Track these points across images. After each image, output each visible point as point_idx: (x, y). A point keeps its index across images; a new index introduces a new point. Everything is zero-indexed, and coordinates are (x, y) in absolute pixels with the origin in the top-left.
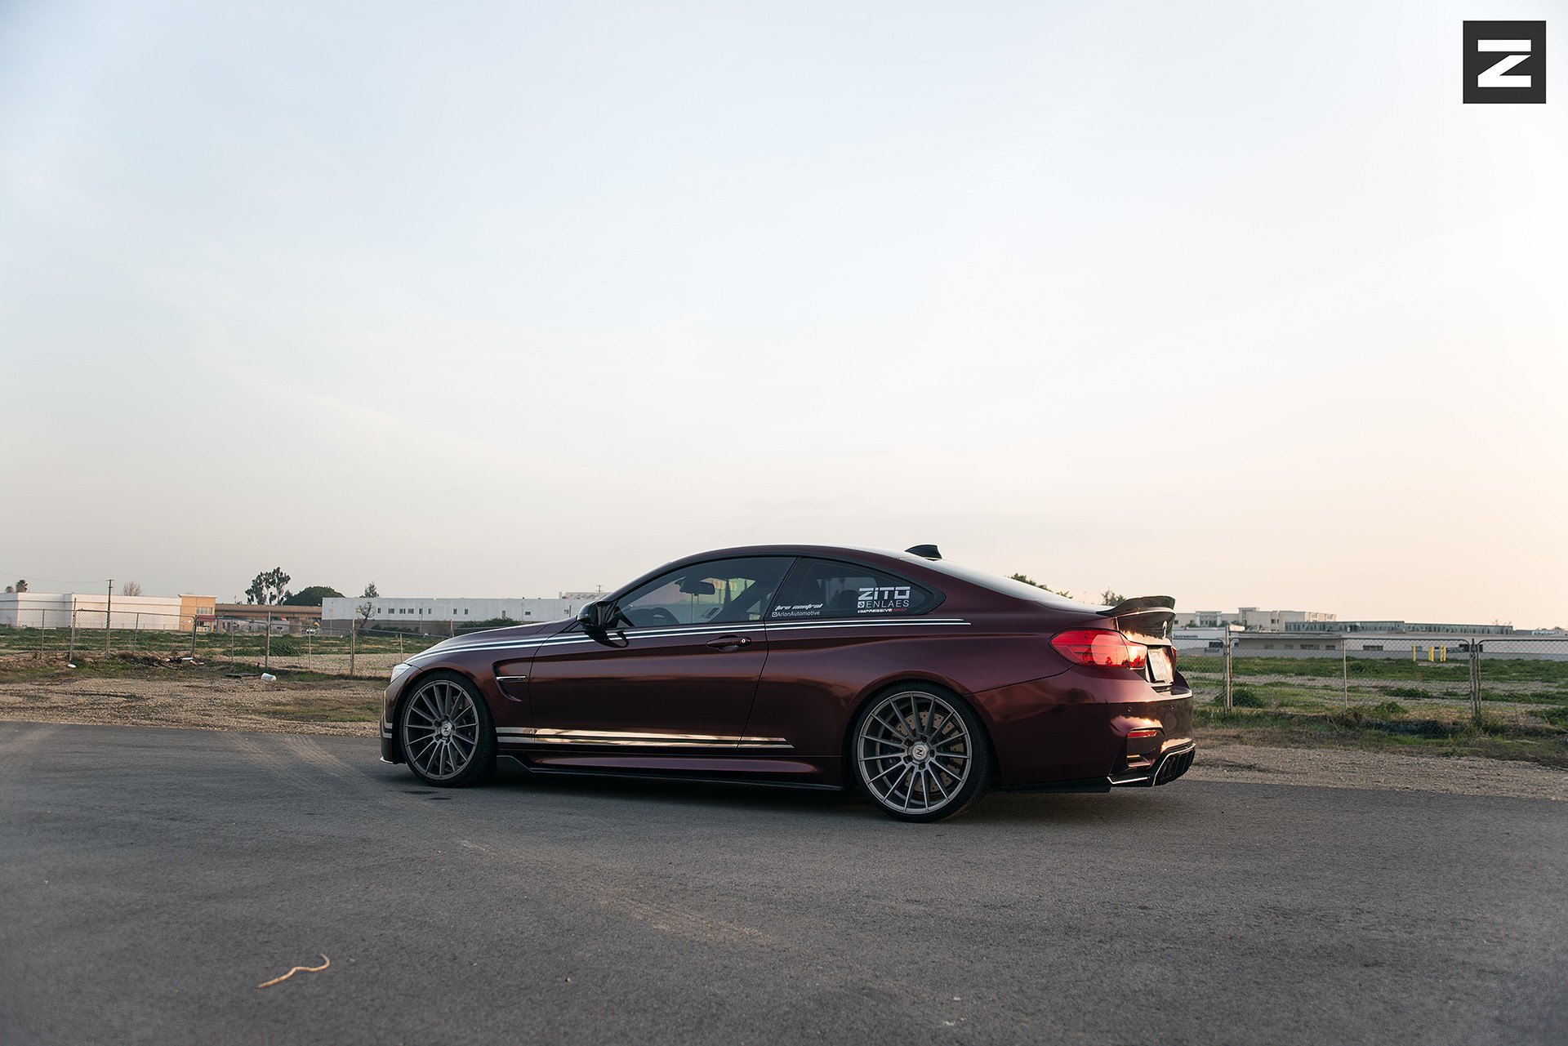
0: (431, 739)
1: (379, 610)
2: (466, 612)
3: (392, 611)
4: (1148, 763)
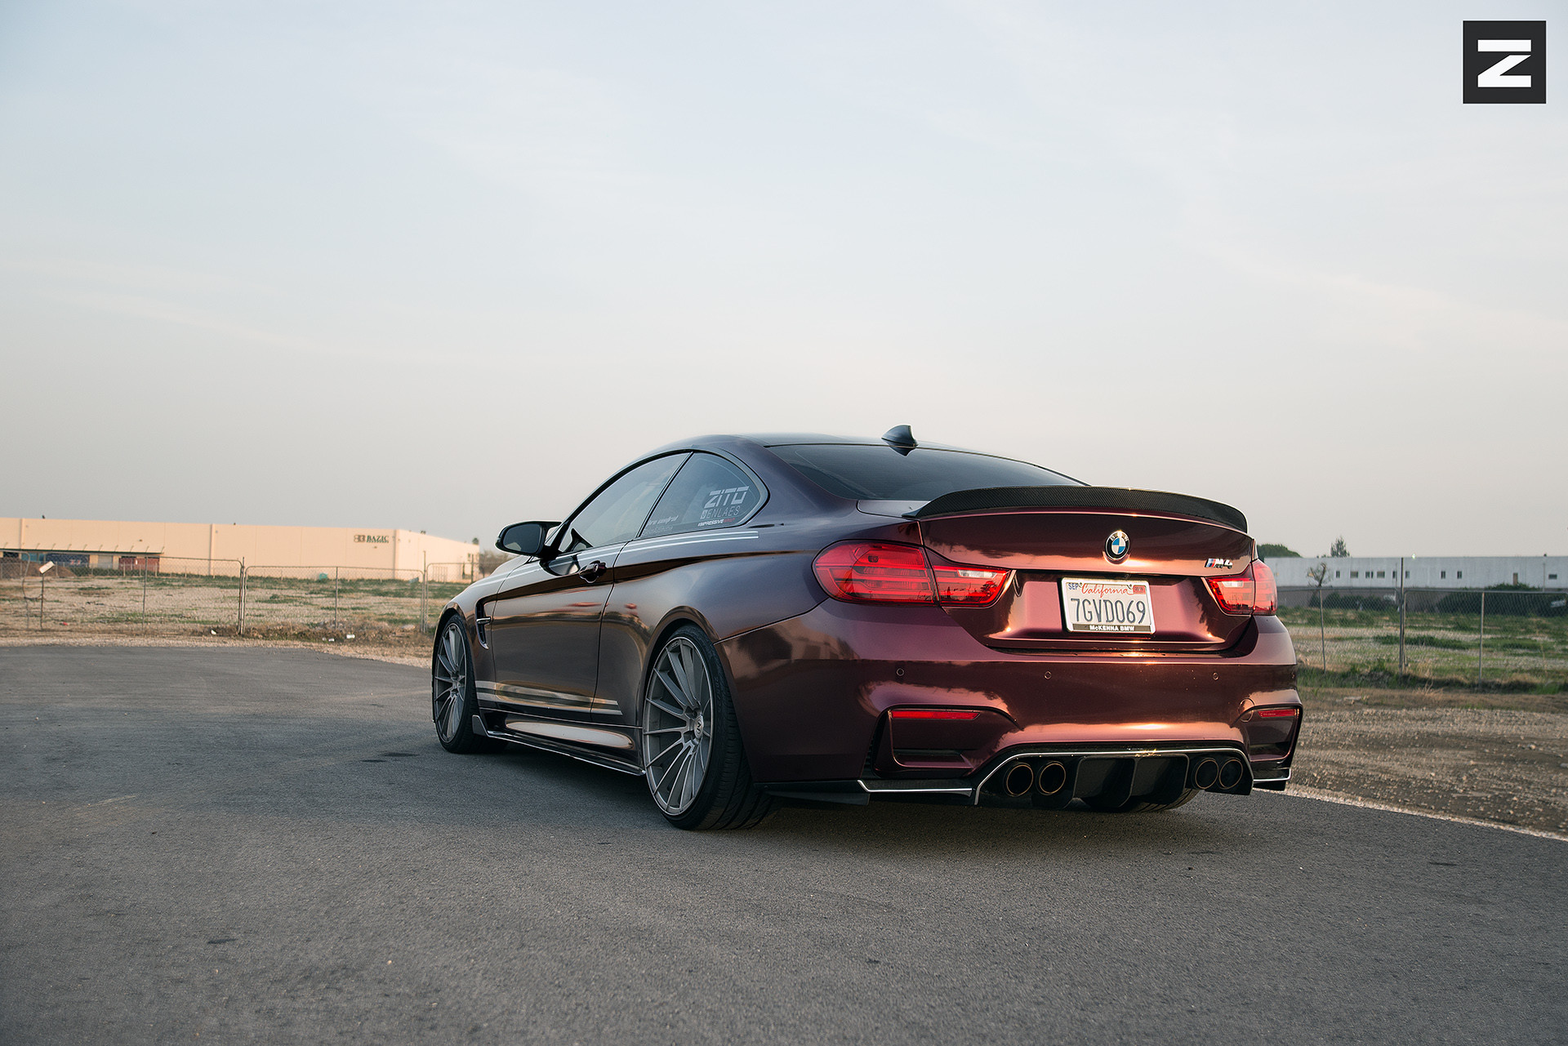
1: (1338, 574)
3: (1355, 574)
4: (969, 765)
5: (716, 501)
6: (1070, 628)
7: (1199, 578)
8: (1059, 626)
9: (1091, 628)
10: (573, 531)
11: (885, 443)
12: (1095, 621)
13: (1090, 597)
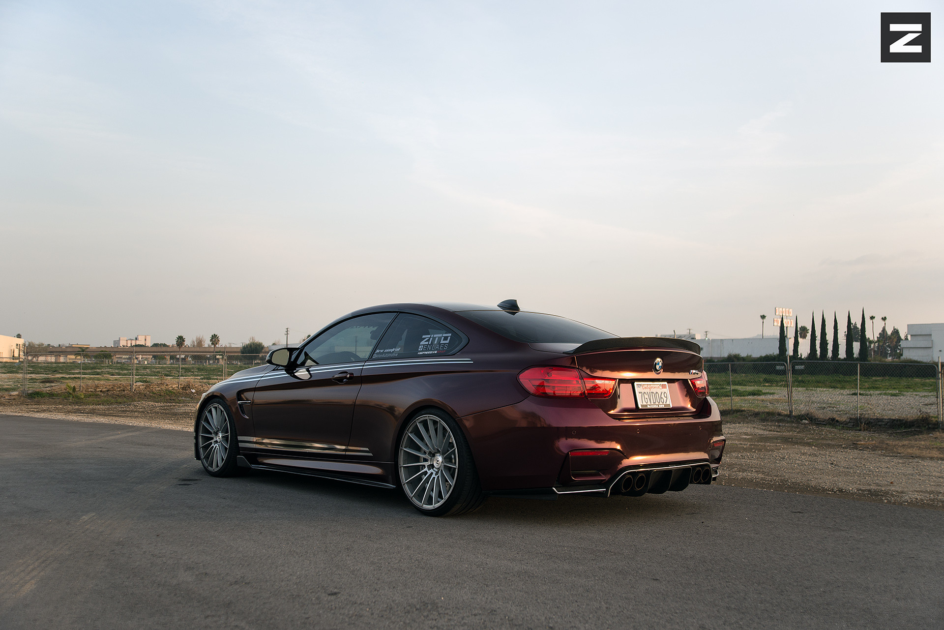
0: (211, 443)
4: (604, 478)
5: (428, 341)
6: (640, 407)
7: (687, 380)
8: (634, 406)
9: (648, 406)
10: (305, 352)
11: (499, 309)
12: (649, 403)
13: (646, 391)
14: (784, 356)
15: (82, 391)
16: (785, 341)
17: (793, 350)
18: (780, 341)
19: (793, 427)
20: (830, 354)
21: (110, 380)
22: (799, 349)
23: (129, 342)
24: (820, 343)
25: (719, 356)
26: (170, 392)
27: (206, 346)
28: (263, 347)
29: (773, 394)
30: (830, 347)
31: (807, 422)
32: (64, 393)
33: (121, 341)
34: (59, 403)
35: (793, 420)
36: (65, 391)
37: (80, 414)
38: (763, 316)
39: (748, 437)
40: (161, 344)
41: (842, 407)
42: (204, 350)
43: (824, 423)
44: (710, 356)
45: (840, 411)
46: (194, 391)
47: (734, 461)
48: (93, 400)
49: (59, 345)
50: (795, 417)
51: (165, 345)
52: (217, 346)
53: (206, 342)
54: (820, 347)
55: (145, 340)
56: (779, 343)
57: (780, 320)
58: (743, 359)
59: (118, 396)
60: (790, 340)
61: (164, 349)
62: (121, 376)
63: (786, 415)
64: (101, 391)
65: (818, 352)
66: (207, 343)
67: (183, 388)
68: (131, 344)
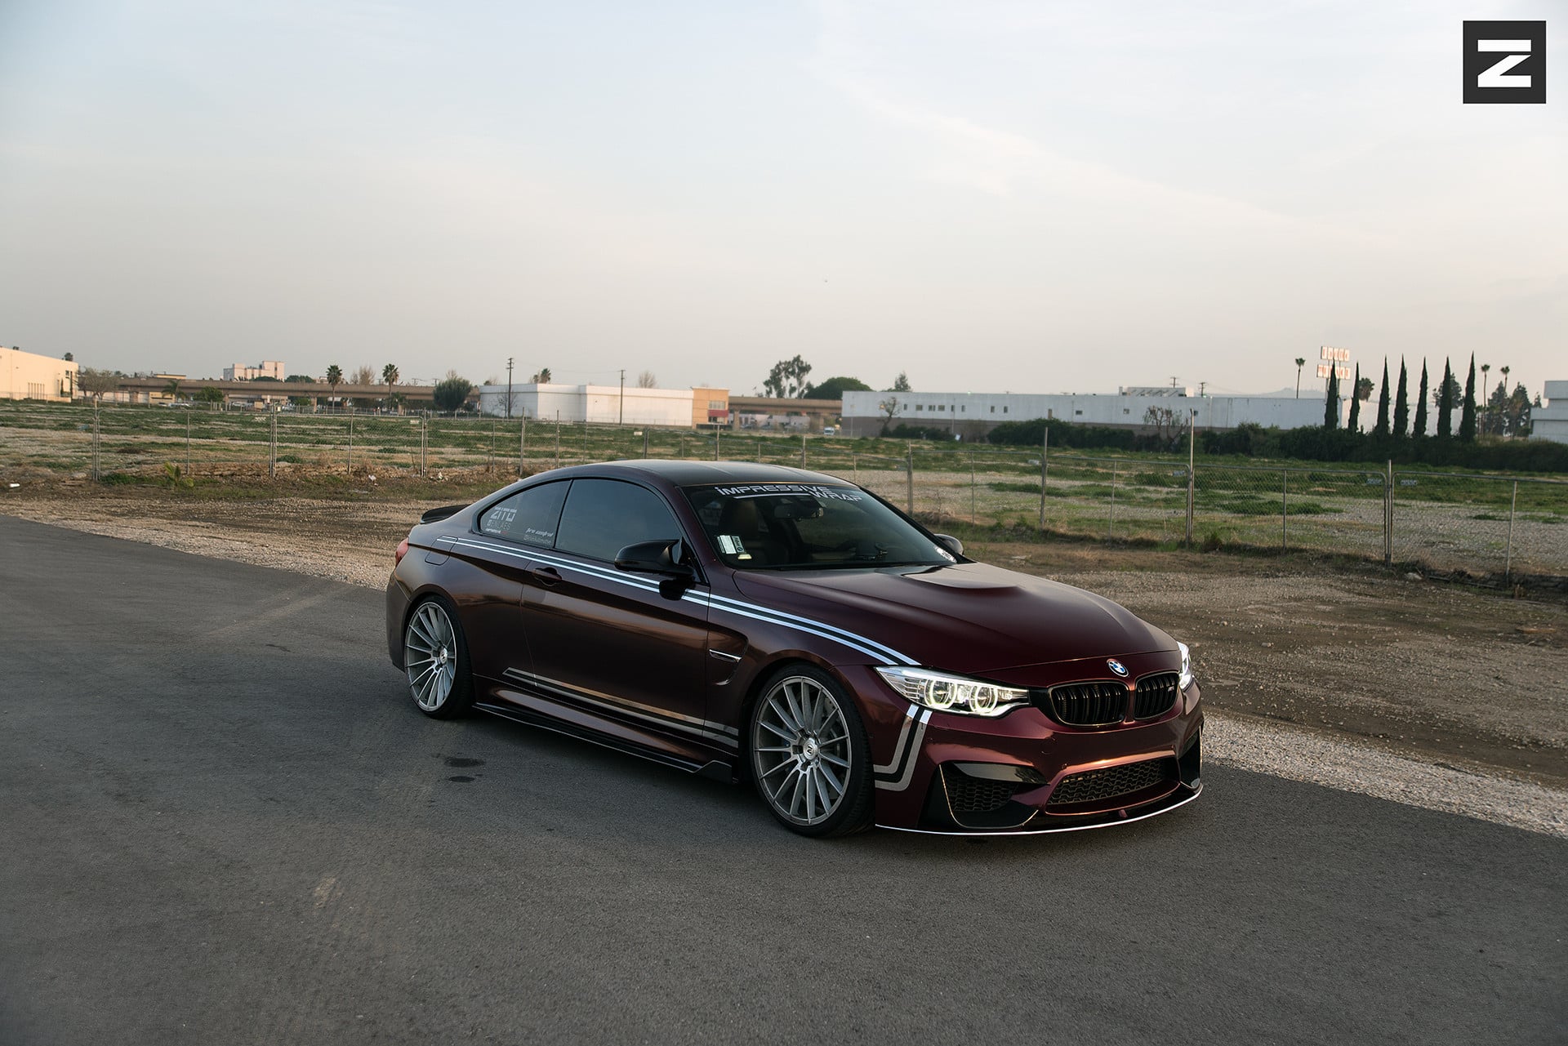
1: (906, 407)
2: (1006, 410)
3: (920, 408)
14: (1334, 430)
15: (191, 475)
16: (1336, 405)
17: (1349, 421)
18: (1327, 405)
19: (1396, 586)
20: (1410, 428)
21: (231, 451)
22: (1358, 417)
23: (249, 372)
24: (1396, 410)
25: (1224, 426)
26: (335, 479)
27: (376, 382)
28: (470, 388)
29: (1340, 511)
30: (1412, 417)
31: (1417, 577)
32: (160, 477)
33: (235, 370)
34: (155, 495)
35: (1391, 571)
36: (161, 474)
37: (194, 523)
38: (1301, 360)
39: (1329, 608)
40: (302, 378)
41: (1464, 544)
42: (373, 390)
43: (1445, 579)
44: (1209, 425)
45: (1461, 551)
46: (373, 478)
47: (1325, 665)
48: (209, 491)
49: (136, 374)
50: (1395, 565)
51: (308, 380)
52: (394, 383)
53: (375, 376)
54: (1395, 417)
55: (276, 369)
56: (1325, 407)
57: (1328, 369)
58: (1265, 432)
59: (250, 484)
60: (1344, 403)
61: (307, 386)
62: (247, 442)
63: (1379, 563)
64: (221, 475)
65: (1391, 425)
66: (378, 377)
67: (355, 473)
68: (253, 375)
